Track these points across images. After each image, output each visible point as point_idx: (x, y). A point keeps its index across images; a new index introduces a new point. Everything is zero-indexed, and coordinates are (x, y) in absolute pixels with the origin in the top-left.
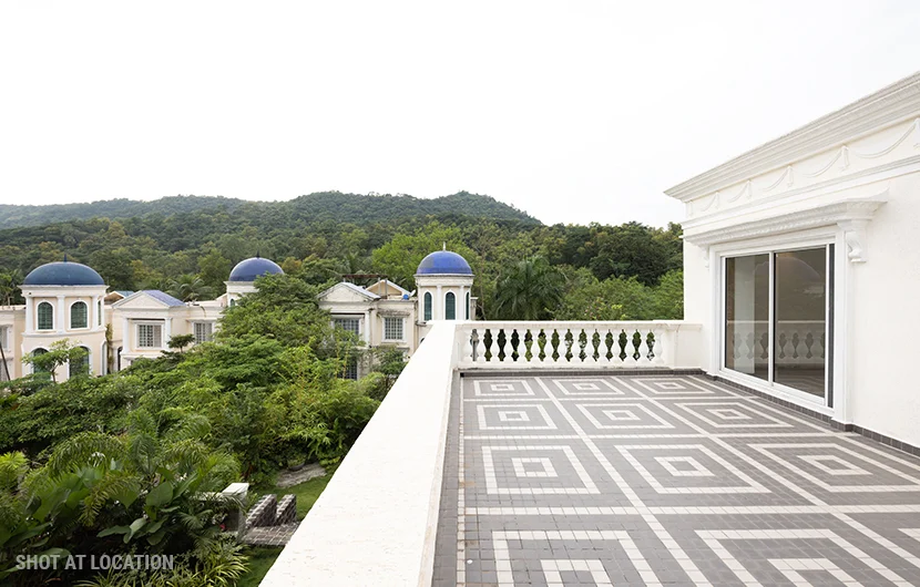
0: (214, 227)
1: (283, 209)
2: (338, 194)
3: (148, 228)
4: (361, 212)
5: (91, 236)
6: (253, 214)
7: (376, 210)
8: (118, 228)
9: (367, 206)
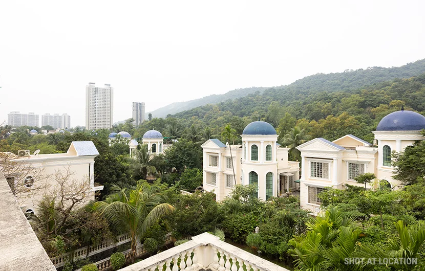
0: (255, 103)
1: (289, 89)
2: (322, 75)
3: (227, 107)
4: (339, 85)
5: (208, 112)
6: (273, 94)
7: (351, 81)
8: (217, 108)
9: (343, 80)
